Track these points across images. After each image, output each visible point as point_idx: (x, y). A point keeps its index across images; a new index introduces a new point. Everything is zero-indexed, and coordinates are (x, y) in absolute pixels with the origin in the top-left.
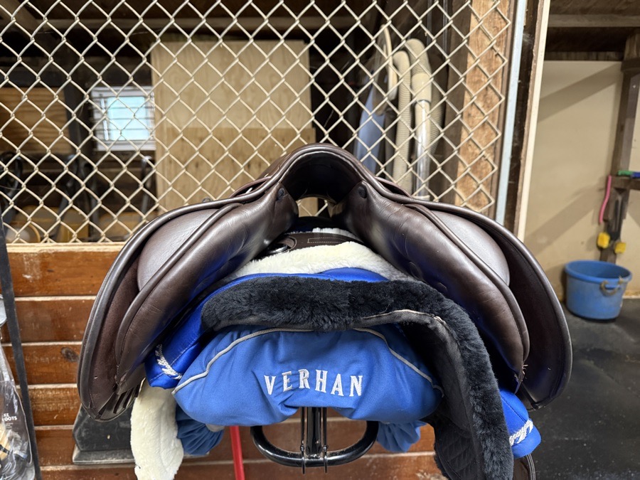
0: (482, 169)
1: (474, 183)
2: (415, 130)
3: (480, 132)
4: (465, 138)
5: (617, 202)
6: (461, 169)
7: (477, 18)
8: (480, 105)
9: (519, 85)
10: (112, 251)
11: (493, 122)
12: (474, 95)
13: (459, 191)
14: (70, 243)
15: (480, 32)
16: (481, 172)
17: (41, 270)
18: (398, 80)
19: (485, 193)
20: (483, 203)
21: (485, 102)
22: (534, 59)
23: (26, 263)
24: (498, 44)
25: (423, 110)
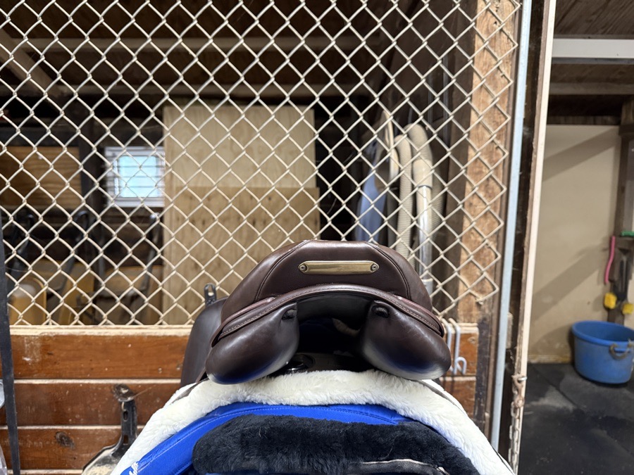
0: (485, 256)
1: (478, 270)
2: (416, 218)
3: (482, 220)
4: (467, 226)
5: (622, 262)
6: (464, 256)
7: (477, 113)
8: (481, 195)
9: (521, 177)
10: (113, 335)
11: (495, 211)
12: (475, 185)
13: (462, 277)
14: (71, 326)
15: (481, 126)
16: (484, 259)
17: (41, 353)
18: (400, 172)
19: (489, 281)
20: (487, 290)
21: (487, 192)
22: (534, 151)
23: (26, 345)
24: (499, 137)
25: (425, 200)
